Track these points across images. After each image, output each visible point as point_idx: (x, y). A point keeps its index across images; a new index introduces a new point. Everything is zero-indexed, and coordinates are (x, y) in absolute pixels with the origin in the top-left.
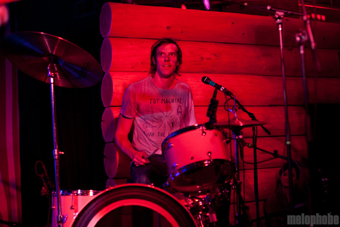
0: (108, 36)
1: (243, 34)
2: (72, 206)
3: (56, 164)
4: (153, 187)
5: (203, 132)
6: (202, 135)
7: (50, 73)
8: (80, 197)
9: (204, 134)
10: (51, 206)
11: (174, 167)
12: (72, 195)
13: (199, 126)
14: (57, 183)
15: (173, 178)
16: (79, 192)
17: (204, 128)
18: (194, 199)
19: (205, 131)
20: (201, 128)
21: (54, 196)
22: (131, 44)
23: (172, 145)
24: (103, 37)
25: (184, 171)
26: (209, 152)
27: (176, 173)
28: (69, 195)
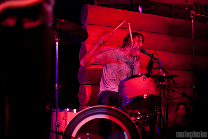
0: (85, 23)
1: (162, 27)
2: (64, 118)
3: (57, 92)
4: (115, 108)
5: (144, 79)
6: (143, 80)
7: (56, 39)
8: (68, 113)
9: (145, 80)
10: (51, 117)
11: (126, 98)
12: (64, 111)
13: (141, 75)
14: (57, 103)
15: (125, 105)
16: (68, 110)
17: (145, 76)
18: (137, 117)
19: (145, 78)
20: (143, 76)
21: (53, 112)
22: (98, 29)
23: (126, 85)
24: (82, 24)
25: (132, 100)
26: (147, 90)
27: (127, 101)
28: (62, 111)
